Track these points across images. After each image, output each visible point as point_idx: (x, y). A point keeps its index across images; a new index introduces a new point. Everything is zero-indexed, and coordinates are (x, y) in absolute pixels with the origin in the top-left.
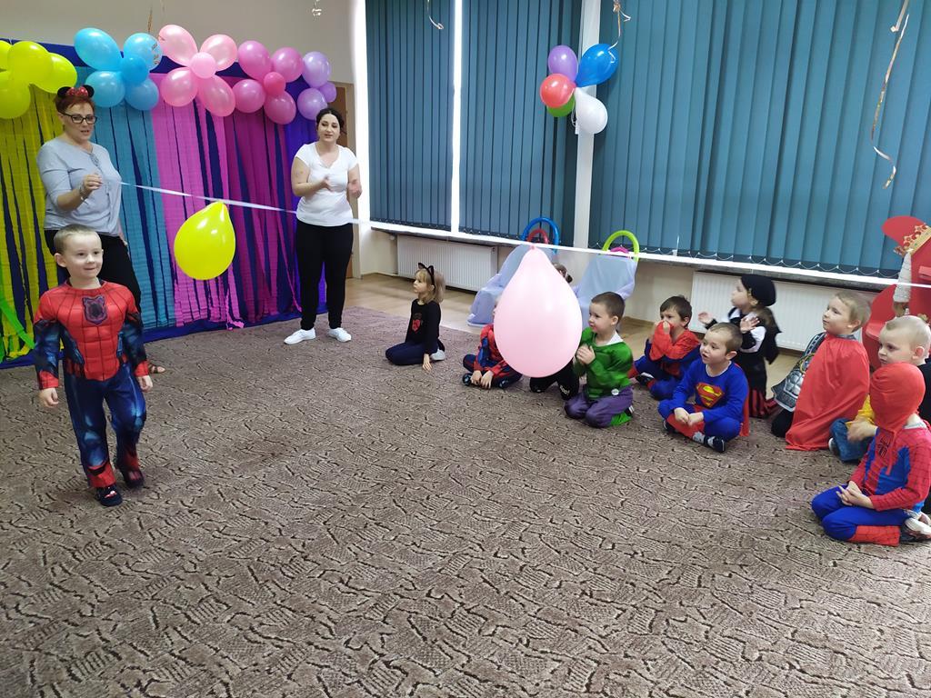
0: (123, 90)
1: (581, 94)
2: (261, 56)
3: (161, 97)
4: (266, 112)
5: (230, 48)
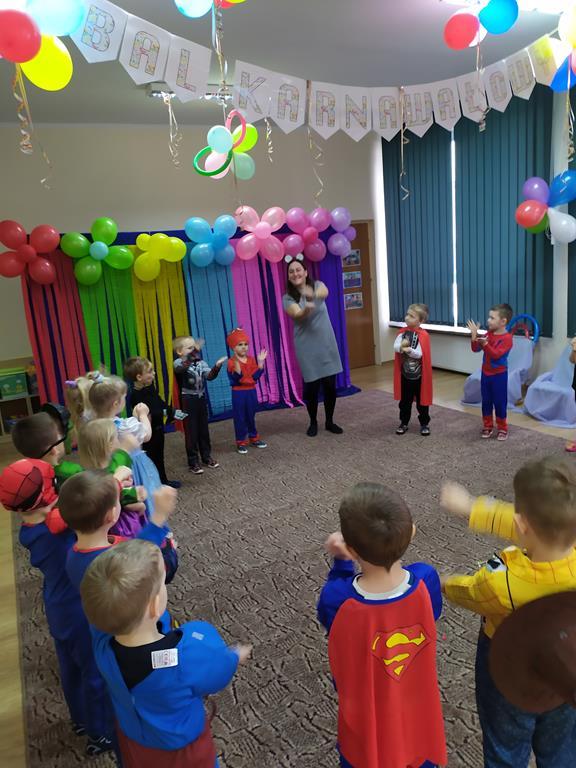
0: (213, 253)
1: (552, 212)
2: (301, 217)
3: (237, 255)
5: (281, 215)
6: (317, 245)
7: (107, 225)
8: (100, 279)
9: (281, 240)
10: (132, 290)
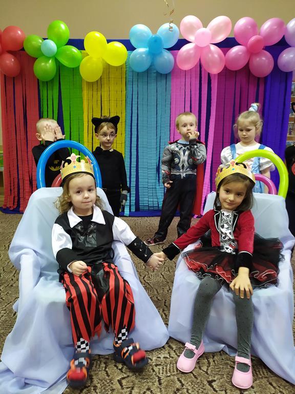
2: (250, 27)
4: (251, 67)
5: (227, 24)
6: (264, 59)
7: (60, 27)
8: (56, 76)
9: (225, 53)
10: (81, 89)
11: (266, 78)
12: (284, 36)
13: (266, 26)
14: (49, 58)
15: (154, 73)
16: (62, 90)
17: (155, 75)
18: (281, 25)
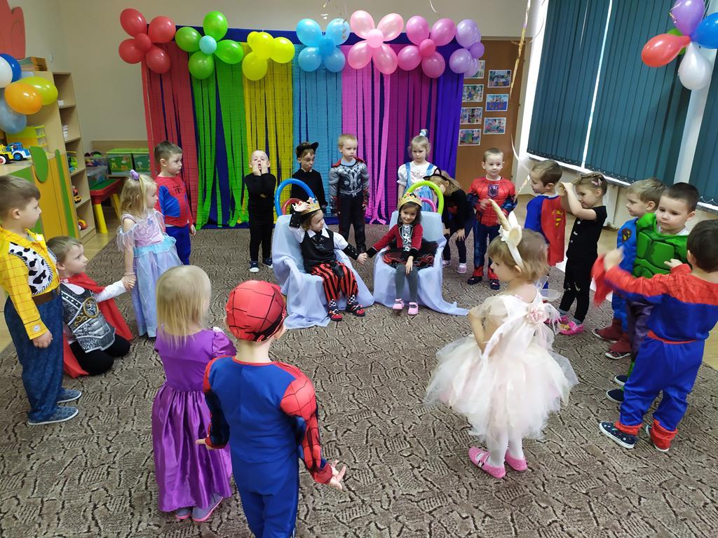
0: (320, 58)
2: (421, 28)
3: (347, 63)
4: (423, 68)
5: (398, 23)
6: (435, 60)
7: (218, 20)
8: (212, 74)
9: (397, 51)
10: (242, 87)
11: (438, 79)
12: (455, 37)
13: (438, 27)
14: (206, 55)
15: (324, 69)
16: (219, 88)
17: (324, 71)
18: (452, 27)
